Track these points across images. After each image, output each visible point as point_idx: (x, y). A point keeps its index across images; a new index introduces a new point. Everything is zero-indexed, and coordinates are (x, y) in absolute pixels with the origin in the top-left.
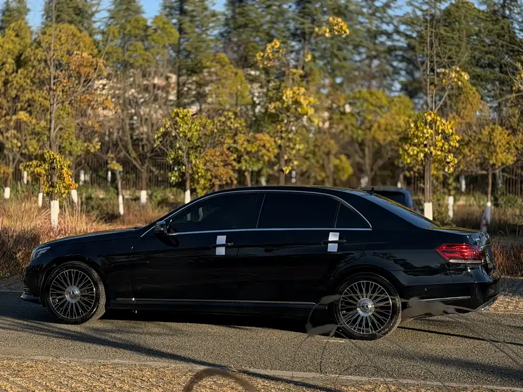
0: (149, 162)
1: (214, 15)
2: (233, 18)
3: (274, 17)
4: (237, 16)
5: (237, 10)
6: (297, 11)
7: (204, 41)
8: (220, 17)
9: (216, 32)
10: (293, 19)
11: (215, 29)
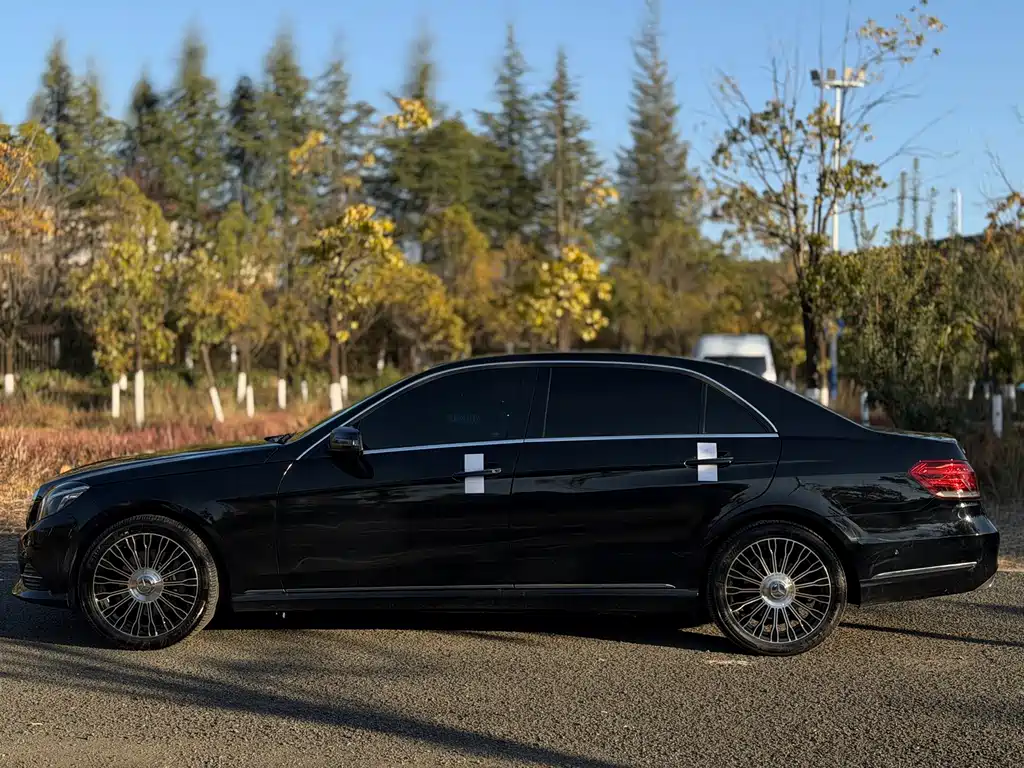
0: (17, 333)
1: (111, 123)
2: (140, 129)
3: (199, 132)
4: (145, 127)
5: (145, 119)
6: (233, 122)
7: (96, 160)
8: (119, 127)
9: (114, 148)
10: (229, 134)
11: (112, 144)
